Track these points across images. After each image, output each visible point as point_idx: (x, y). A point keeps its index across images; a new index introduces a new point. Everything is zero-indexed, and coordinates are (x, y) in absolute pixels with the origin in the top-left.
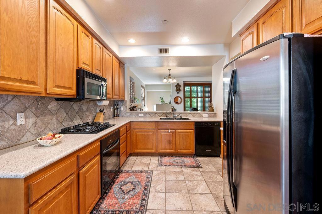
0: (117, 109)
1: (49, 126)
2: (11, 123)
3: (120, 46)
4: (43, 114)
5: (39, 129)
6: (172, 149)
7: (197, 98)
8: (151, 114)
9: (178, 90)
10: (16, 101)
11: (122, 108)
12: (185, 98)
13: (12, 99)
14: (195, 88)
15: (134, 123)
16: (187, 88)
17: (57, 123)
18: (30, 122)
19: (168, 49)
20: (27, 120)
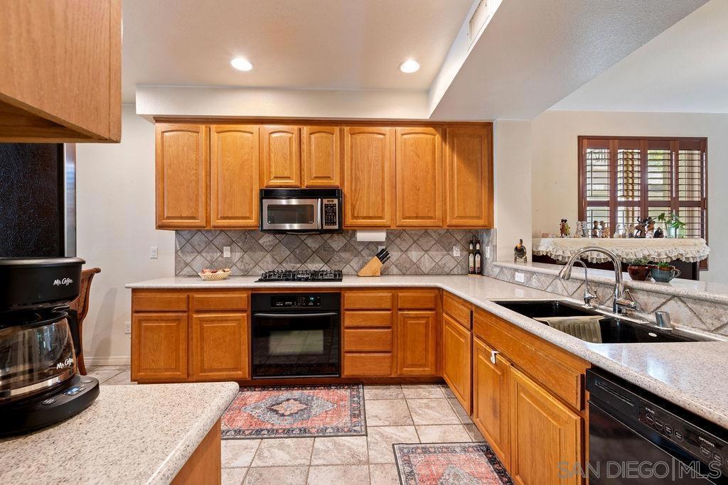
0: (476, 253)
1: (260, 264)
2: (218, 254)
4: (251, 249)
5: (247, 266)
10: (223, 235)
11: (488, 252)
13: (219, 234)
17: (273, 262)
18: (237, 256)
20: (233, 254)
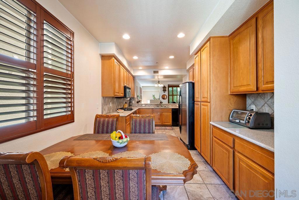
0: (131, 102)
3: (134, 70)
6: (160, 123)
7: (177, 95)
8: (149, 105)
9: (164, 90)
11: (133, 102)
12: (169, 95)
13: (109, 98)
14: (176, 88)
15: (141, 109)
16: (170, 89)
19: (158, 71)
